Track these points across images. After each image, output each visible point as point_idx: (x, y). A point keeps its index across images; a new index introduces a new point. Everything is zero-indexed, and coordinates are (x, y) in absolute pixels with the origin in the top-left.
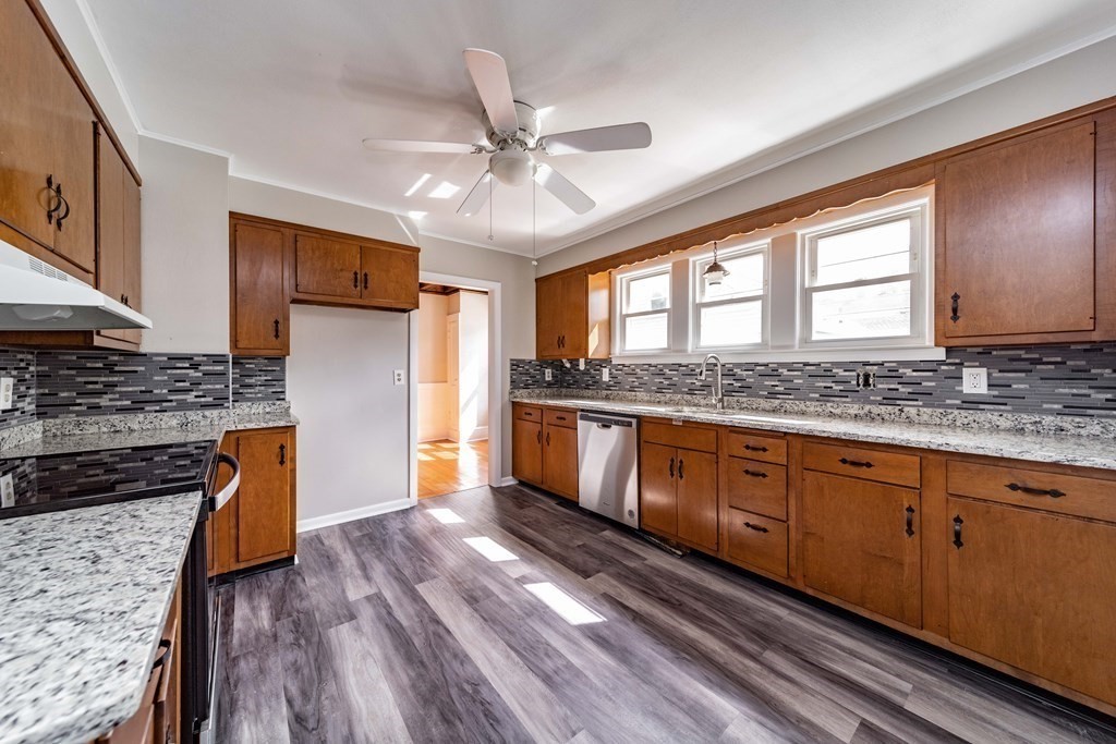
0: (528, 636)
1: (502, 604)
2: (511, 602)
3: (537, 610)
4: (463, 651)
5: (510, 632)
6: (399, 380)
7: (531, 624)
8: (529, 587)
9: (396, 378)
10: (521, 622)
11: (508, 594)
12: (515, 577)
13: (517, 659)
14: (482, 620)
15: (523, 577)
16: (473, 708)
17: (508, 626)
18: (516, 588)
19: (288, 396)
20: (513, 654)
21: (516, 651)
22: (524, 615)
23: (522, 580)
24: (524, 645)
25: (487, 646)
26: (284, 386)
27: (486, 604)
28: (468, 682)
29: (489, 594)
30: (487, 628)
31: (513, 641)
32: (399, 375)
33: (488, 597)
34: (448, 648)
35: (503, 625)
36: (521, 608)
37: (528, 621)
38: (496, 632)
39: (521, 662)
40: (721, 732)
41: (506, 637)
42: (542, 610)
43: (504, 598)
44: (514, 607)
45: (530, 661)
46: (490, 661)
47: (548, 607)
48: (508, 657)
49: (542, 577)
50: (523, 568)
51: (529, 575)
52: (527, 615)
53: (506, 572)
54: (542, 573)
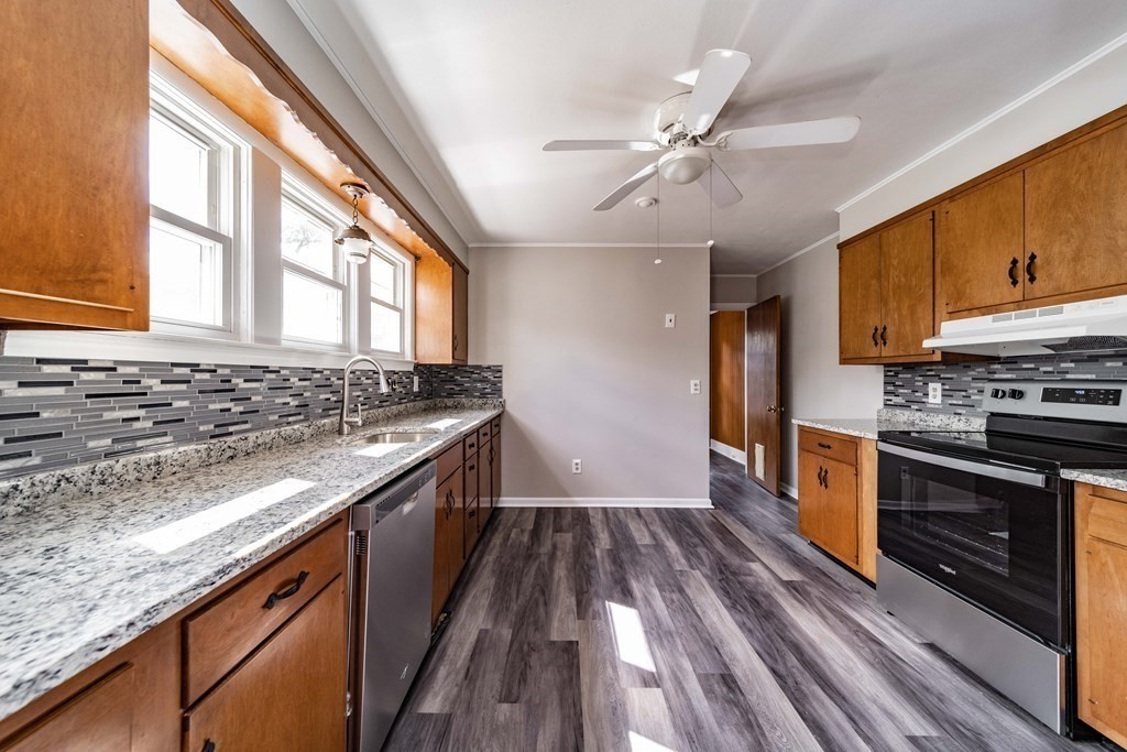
0: (681, 618)
1: (692, 658)
2: (681, 655)
3: (659, 635)
4: (743, 632)
5: (695, 627)
8: (649, 666)
10: (680, 630)
11: (680, 667)
12: (658, 691)
14: (721, 651)
15: (646, 684)
17: (695, 633)
18: (665, 672)
20: (699, 613)
22: (675, 635)
23: (650, 680)
24: (687, 615)
25: (719, 626)
29: (704, 679)
30: (717, 641)
31: (695, 620)
33: (707, 675)
34: (759, 641)
35: (700, 636)
36: (674, 644)
37: (673, 628)
38: (709, 634)
40: (611, 550)
41: (700, 625)
42: (654, 632)
43: (687, 664)
44: (680, 647)
46: (720, 616)
47: (646, 632)
48: (704, 612)
49: (622, 673)
50: (637, 704)
51: (638, 684)
52: (671, 635)
53: (667, 711)
54: (617, 679)
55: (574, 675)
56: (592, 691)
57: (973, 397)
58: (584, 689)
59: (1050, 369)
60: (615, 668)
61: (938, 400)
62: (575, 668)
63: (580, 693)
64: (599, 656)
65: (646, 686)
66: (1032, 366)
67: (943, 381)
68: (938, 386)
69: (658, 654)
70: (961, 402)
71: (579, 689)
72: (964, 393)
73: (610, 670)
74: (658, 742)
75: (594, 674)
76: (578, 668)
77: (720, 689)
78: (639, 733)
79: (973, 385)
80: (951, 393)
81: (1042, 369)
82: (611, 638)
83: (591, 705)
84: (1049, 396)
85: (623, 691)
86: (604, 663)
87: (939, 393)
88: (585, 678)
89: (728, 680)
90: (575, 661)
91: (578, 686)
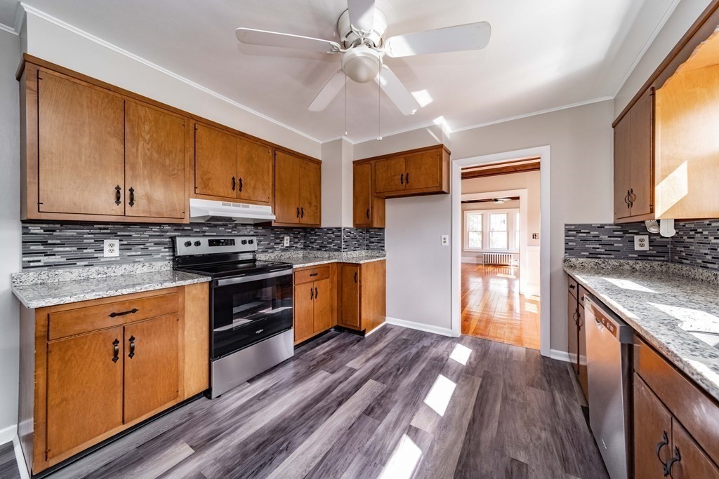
1: (372, 430)
2: (377, 435)
3: (376, 457)
4: (317, 429)
5: (342, 448)
6: (445, 242)
7: (356, 459)
8: (406, 439)
9: (443, 240)
10: (356, 451)
11: (386, 429)
12: (413, 424)
13: (313, 465)
14: (349, 425)
15: (417, 430)
16: (267, 456)
17: (349, 444)
18: (399, 430)
19: (386, 248)
20: (318, 460)
21: (321, 461)
22: (365, 449)
23: (412, 431)
24: (331, 463)
25: (323, 441)
26: (384, 243)
27: (370, 420)
28: (289, 443)
29: (381, 417)
30: (342, 432)
31: (332, 454)
32: (445, 239)
33: (378, 418)
34: (319, 420)
35: (348, 441)
36: (374, 444)
37: (360, 455)
38: (339, 439)
39: (311, 469)
41: (336, 448)
42: (377, 461)
43: (381, 428)
44: (373, 439)
45: (312, 475)
47: (384, 464)
48: (315, 457)
49: (427, 443)
50: (430, 425)
51: (422, 432)
52: (367, 452)
53: (416, 415)
54: (434, 441)
55: (464, 457)
56: (455, 442)
57: (150, 248)
58: (460, 445)
59: (198, 230)
60: (431, 448)
61: (116, 253)
62: (462, 463)
63: (464, 443)
64: (438, 463)
65: (418, 429)
66: (189, 228)
67: (121, 238)
68: (116, 242)
69: (392, 443)
70: (139, 253)
71: (463, 447)
72: (142, 246)
73: (436, 448)
74: (430, 408)
75: (448, 452)
76: (459, 462)
77: (378, 411)
78: (438, 415)
79: (150, 240)
80: (129, 247)
81: (194, 230)
82: (419, 474)
83: (459, 434)
84: (211, 243)
85: (434, 433)
86: (437, 455)
87: (117, 247)
88: (457, 451)
89: (369, 411)
90: (460, 468)
91: (463, 448)
